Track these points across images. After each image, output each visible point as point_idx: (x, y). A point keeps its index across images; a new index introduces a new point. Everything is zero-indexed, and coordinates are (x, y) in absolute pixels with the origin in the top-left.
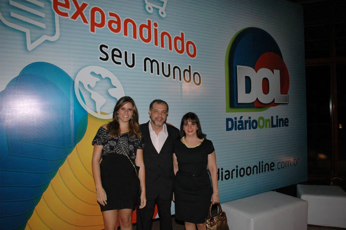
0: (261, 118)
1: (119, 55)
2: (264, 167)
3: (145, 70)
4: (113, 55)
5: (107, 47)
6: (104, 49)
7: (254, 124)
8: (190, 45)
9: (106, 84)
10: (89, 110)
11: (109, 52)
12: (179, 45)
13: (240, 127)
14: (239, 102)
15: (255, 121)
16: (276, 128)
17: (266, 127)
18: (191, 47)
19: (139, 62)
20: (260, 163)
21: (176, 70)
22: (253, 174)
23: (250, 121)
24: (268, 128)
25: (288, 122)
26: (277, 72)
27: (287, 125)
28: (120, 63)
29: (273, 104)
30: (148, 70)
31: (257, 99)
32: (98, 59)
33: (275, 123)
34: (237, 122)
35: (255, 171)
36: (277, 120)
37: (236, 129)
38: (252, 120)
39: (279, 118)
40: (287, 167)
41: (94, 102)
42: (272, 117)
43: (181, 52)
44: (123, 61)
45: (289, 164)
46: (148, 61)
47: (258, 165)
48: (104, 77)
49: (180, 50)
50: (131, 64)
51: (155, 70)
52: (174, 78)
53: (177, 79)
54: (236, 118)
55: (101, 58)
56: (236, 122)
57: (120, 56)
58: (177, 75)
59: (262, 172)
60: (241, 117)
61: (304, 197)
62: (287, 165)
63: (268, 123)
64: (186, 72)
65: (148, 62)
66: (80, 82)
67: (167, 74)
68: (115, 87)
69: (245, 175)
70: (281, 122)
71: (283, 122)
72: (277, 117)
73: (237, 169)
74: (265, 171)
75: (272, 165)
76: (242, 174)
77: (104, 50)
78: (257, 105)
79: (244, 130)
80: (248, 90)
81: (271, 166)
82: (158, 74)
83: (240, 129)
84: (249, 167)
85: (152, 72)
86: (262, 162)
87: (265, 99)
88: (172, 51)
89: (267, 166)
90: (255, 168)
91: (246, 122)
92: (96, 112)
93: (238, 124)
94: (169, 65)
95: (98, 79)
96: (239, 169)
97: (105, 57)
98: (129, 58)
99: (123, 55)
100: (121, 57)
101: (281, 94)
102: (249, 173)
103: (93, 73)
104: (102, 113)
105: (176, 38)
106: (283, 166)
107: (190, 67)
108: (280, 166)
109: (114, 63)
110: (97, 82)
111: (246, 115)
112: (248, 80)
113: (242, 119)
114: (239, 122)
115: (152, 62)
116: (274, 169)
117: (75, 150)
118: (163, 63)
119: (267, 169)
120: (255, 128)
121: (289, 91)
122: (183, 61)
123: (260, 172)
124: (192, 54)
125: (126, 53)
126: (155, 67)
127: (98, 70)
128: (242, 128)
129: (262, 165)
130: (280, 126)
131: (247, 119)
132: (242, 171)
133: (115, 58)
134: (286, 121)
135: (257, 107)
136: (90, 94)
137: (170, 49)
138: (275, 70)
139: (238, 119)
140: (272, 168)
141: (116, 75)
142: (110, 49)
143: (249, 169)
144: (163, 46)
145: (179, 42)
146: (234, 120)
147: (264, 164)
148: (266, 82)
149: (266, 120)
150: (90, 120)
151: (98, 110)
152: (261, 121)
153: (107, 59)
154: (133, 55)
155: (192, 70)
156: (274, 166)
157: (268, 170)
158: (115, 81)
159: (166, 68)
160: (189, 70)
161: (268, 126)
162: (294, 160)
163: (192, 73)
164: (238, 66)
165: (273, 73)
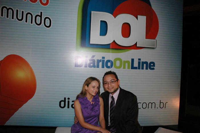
0: (118, 59)
3: (2, 15)
7: (109, 64)
13: (92, 65)
16: (138, 70)
17: (124, 68)
21: (29, 15)
23: (104, 60)
24: (126, 69)
25: (154, 66)
27: (153, 69)
29: (135, 47)
30: (5, 15)
31: (114, 41)
33: (136, 65)
34: (88, 60)
36: (139, 63)
37: (86, 67)
38: (106, 60)
39: (141, 61)
40: (150, 108)
42: (133, 60)
43: (35, 1)
45: (153, 106)
51: (10, 16)
52: (26, 21)
53: (29, 22)
54: (86, 57)
58: (29, 19)
60: (93, 56)
62: (150, 106)
63: (127, 64)
64: (38, 17)
65: (5, 10)
67: (20, 18)
70: (145, 65)
72: (139, 59)
79: (96, 68)
80: (104, 32)
82: (13, 18)
83: (91, 67)
85: (7, 17)
88: (26, 1)
91: (99, 61)
93: (89, 62)
94: (23, 12)
106: (144, 106)
107: (41, 13)
108: (140, 106)
111: (99, 55)
113: (94, 58)
114: (90, 60)
115: (8, 10)
120: (109, 67)
124: (45, 3)
126: (10, 13)
128: (94, 66)
130: (143, 68)
131: (101, 58)
134: (152, 65)
135: (112, 49)
139: (89, 58)
149: (124, 61)
152: (118, 61)
155: (43, 15)
159: (20, 14)
160: (40, 15)
161: (127, 67)
162: (160, 103)
163: (43, 18)
164: (92, 12)
165: (137, 19)
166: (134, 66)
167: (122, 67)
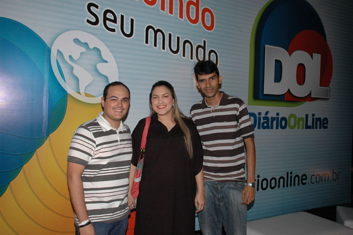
0: (293, 116)
1: (113, 18)
2: (293, 179)
3: (147, 42)
4: (105, 19)
5: (97, 7)
6: (92, 8)
7: (283, 122)
8: (207, 13)
9: (94, 56)
10: (70, 90)
11: (100, 15)
12: (193, 13)
13: (265, 125)
14: (265, 93)
15: (284, 119)
16: (311, 130)
17: (298, 128)
18: (207, 15)
19: (140, 31)
20: (288, 173)
21: (187, 45)
22: (279, 187)
23: (278, 118)
24: (301, 129)
25: (327, 123)
26: (317, 57)
27: (326, 128)
28: (113, 30)
29: (309, 98)
30: (151, 42)
31: (289, 90)
32: (84, 22)
33: (310, 123)
34: (262, 119)
35: (281, 184)
36: (313, 119)
37: (259, 128)
38: (280, 117)
39: (315, 117)
40: (323, 181)
41: (77, 79)
42: (307, 116)
43: (195, 21)
44: (117, 27)
45: (327, 178)
46: (150, 30)
47: (285, 177)
48: (91, 47)
49: (194, 18)
50: (128, 32)
51: (160, 44)
52: (184, 56)
53: (188, 57)
54: (260, 114)
55: (88, 21)
56: (260, 118)
57: (115, 21)
58: (188, 52)
59: (291, 186)
60: (267, 113)
61: (347, 223)
62: (323, 178)
63: (301, 122)
64: (200, 49)
65: (151, 32)
66: (59, 51)
67: (175, 49)
68: (107, 62)
69: (269, 188)
70: (318, 122)
71: (322, 123)
72: (313, 115)
73: (258, 180)
74: (294, 185)
75: (304, 177)
76: (264, 186)
77: (92, 11)
78: (288, 98)
79: (270, 130)
80: (278, 78)
81: (302, 179)
82: (164, 48)
83: (264, 128)
84: (274, 178)
85: (155, 45)
86: (291, 173)
87: (299, 91)
88: (183, 19)
89: (297, 178)
90: (282, 180)
91: (273, 119)
92: (79, 93)
93: (262, 121)
94: (178, 38)
95: (84, 50)
96: (261, 179)
97: (94, 20)
98: (126, 24)
99: (119, 20)
100: (116, 23)
101: (320, 86)
102: (273, 185)
103: (77, 41)
104: (87, 95)
105: (189, 4)
106: (318, 180)
107: (205, 42)
108: (314, 180)
109: (106, 29)
110: (82, 53)
111: (273, 110)
112: (278, 64)
113: (267, 116)
114: (264, 118)
115: (156, 32)
116: (305, 184)
117: (47, 142)
118: (170, 35)
119: (297, 182)
120: (283, 128)
121: (331, 83)
122: (196, 34)
123: (287, 186)
124: (209, 26)
125: (122, 17)
126: (160, 39)
127: (84, 37)
128: (268, 127)
129: (291, 177)
130: (316, 128)
131: (275, 115)
132: (265, 182)
133: (108, 22)
134: (325, 122)
135: (287, 101)
136: (72, 68)
137: (181, 16)
138: (314, 54)
139: (263, 115)
140: (304, 181)
141: (108, 46)
142: (102, 9)
143: (273, 181)
144: (171, 12)
145: (192, 8)
146: (257, 116)
147: (293, 176)
148: (301, 69)
149: (298, 118)
150: (70, 103)
151: (82, 90)
152: (292, 119)
153: (96, 23)
154: (132, 21)
155: (208, 46)
156: (306, 179)
157: (299, 185)
158: (106, 53)
159: (174, 41)
160: (203, 46)
161: (301, 126)
162: (333, 173)
163: (207, 50)
164: (266, 46)
165: (312, 58)
166: (308, 125)
167: (297, 126)
